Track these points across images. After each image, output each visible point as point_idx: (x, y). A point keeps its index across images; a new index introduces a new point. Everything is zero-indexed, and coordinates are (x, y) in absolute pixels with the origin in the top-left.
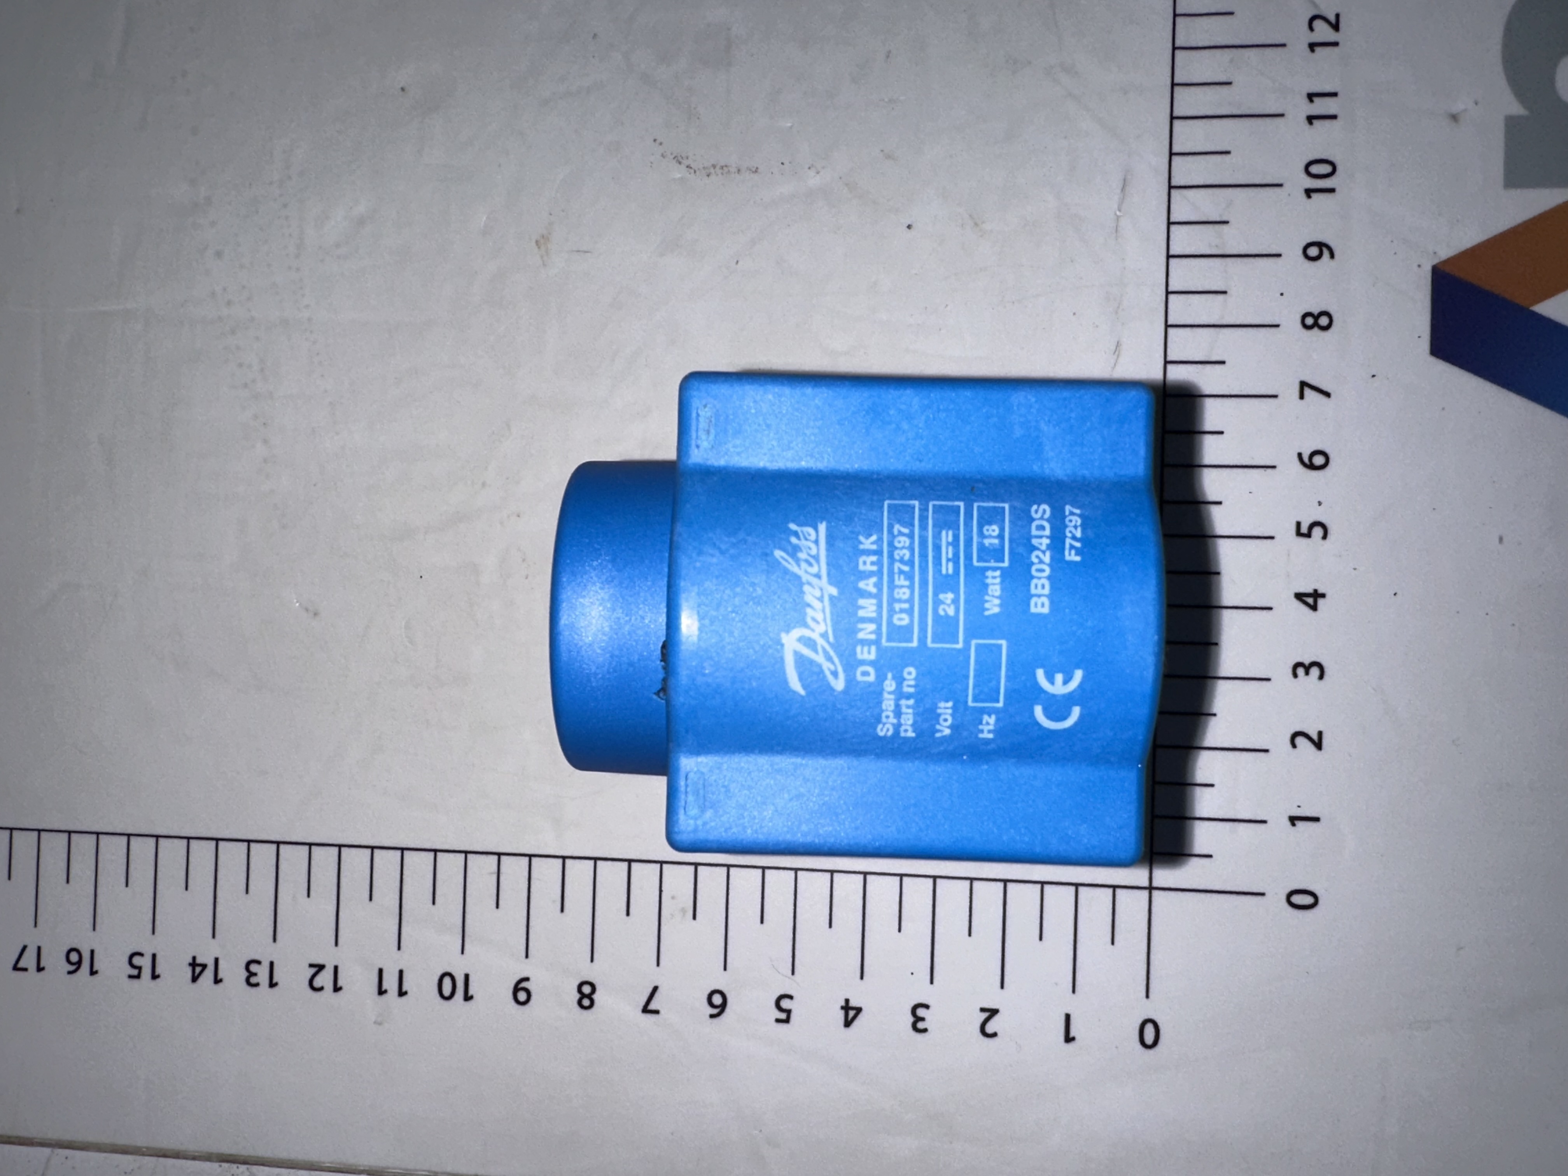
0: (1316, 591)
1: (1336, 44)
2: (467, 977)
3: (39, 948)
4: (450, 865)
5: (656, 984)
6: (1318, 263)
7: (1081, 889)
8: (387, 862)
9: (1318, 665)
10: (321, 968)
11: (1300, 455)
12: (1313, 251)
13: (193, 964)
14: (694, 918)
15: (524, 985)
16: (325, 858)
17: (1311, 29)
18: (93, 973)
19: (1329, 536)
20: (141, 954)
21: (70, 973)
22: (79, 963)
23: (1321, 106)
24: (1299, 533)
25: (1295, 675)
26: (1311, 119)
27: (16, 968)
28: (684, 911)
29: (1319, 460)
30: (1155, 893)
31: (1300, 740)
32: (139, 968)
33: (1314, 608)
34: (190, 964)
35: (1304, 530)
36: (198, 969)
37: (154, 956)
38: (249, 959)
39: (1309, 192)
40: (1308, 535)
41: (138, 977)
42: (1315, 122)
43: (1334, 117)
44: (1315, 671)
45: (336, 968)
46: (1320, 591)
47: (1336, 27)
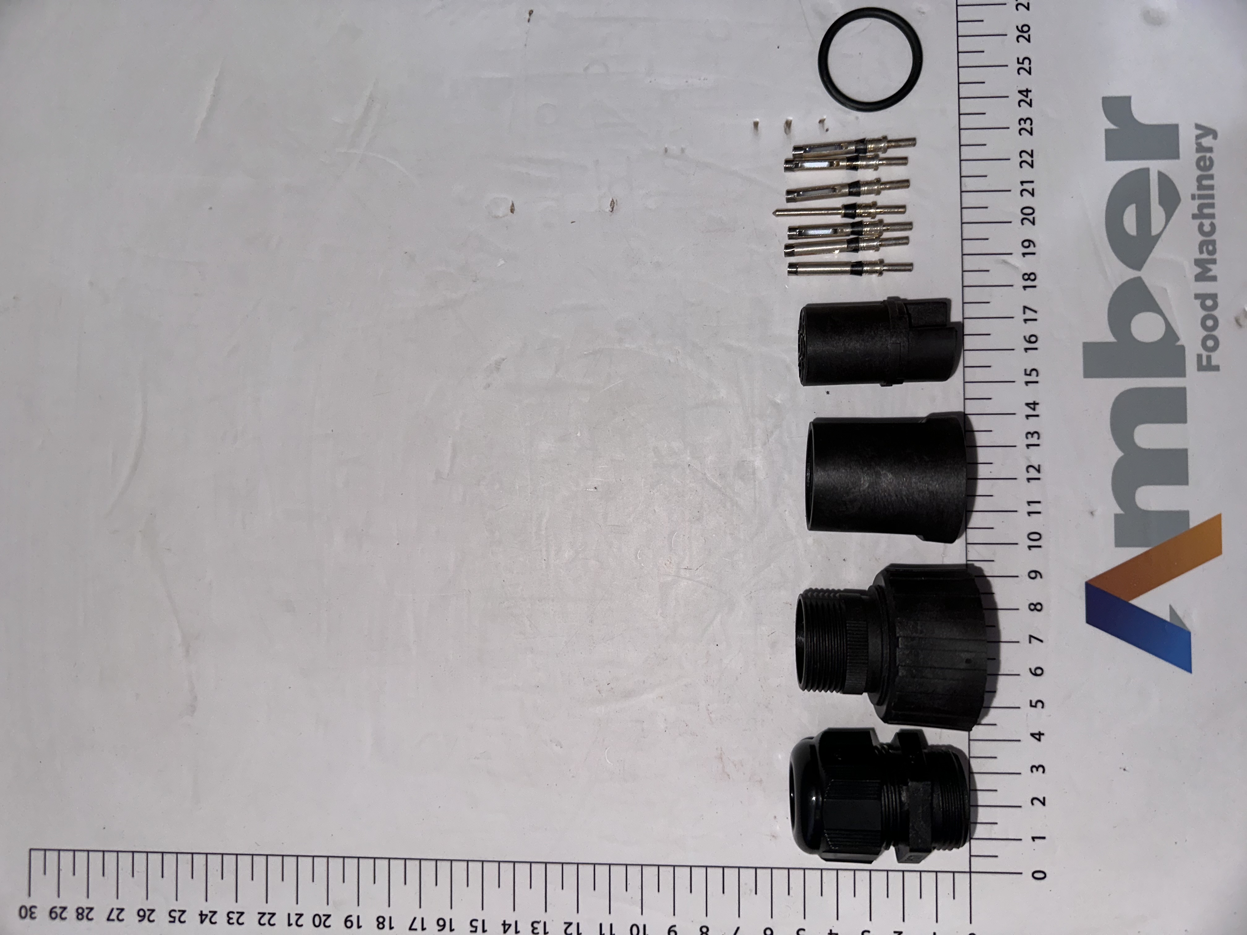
0: (1040, 732)
1: (1039, 479)
2: (645, 926)
3: (423, 919)
4: (634, 872)
5: (738, 926)
6: (1036, 580)
7: (939, 874)
8: (602, 871)
9: (1043, 767)
10: (570, 924)
11: (1030, 669)
12: (1033, 575)
13: (504, 924)
14: (756, 893)
15: (673, 929)
16: (570, 870)
17: (1028, 472)
18: (452, 930)
19: (1045, 707)
20: (477, 920)
21: (439, 930)
22: (444, 926)
23: (1035, 508)
24: (1031, 706)
25: (1032, 771)
26: (1029, 513)
27: (410, 929)
28: (751, 890)
29: (1039, 672)
30: (973, 875)
31: (1035, 802)
32: (476, 927)
33: (1039, 740)
34: (502, 924)
35: (1034, 704)
36: (507, 927)
37: (483, 921)
38: (534, 920)
39: (1030, 547)
40: (1035, 706)
41: (476, 931)
42: (1031, 514)
43: (1039, 513)
44: (1041, 769)
45: (578, 924)
46: (1042, 732)
47: (1039, 471)
